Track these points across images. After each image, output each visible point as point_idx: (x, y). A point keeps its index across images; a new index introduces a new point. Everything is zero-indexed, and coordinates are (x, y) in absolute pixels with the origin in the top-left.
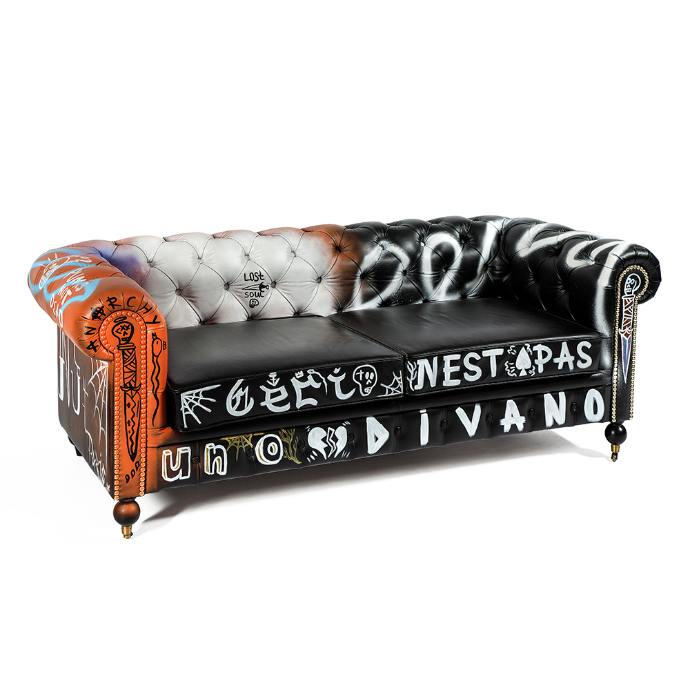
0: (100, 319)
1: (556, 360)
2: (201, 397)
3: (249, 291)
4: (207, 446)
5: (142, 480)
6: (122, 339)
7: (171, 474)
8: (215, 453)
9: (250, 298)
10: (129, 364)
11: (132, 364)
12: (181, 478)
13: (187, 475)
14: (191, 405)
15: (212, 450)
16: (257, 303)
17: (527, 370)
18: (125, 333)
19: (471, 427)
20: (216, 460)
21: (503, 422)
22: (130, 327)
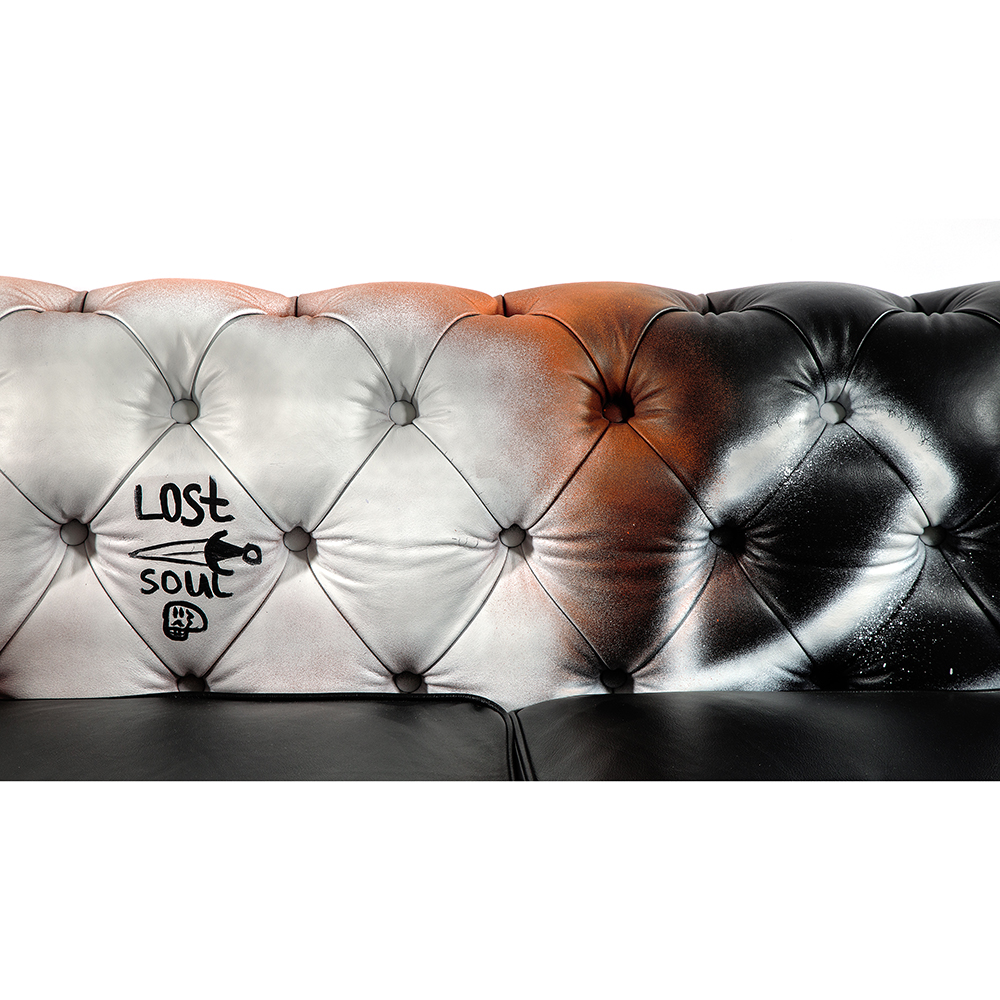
3: (161, 568)
9: (161, 598)
16: (197, 622)
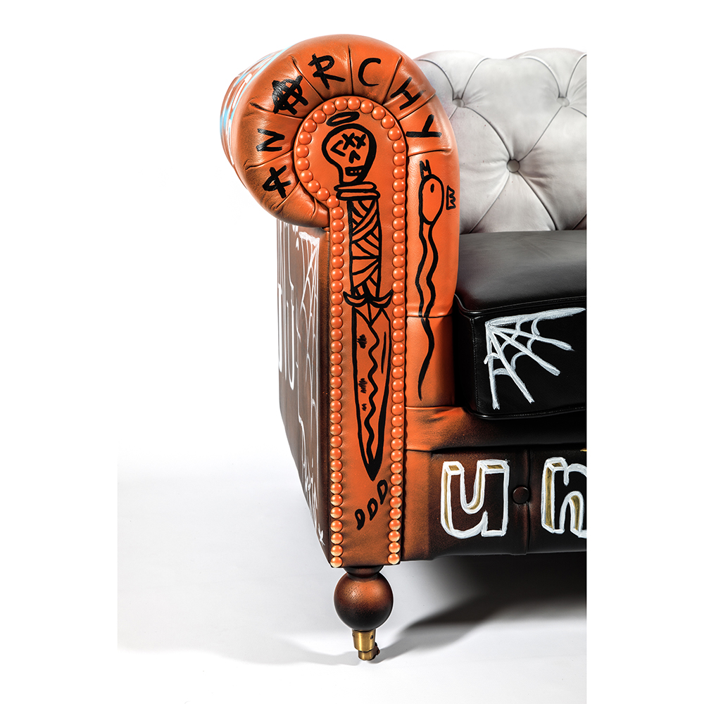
0: (294, 112)
2: (535, 336)
4: (549, 464)
5: (395, 526)
6: (348, 170)
7: (463, 520)
8: (566, 481)
10: (364, 238)
11: (370, 238)
12: (486, 533)
13: (499, 528)
14: (509, 352)
15: (559, 475)
18: (354, 156)
20: (569, 499)
22: (367, 141)
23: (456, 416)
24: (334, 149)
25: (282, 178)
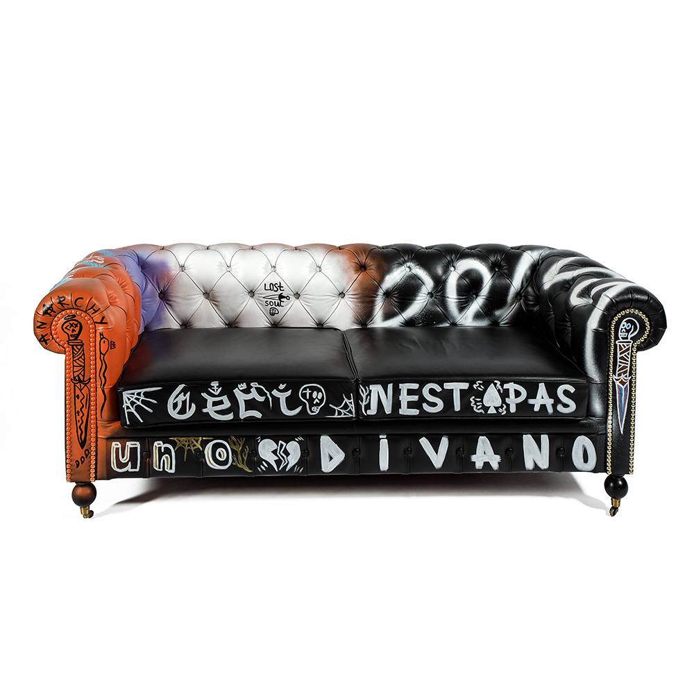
0: (51, 315)
1: (531, 401)
2: (142, 397)
3: (269, 300)
4: (156, 444)
5: (93, 467)
6: (71, 335)
7: (120, 465)
8: (163, 451)
9: (269, 307)
10: (78, 359)
11: (80, 359)
12: (130, 470)
13: (136, 468)
14: (133, 403)
15: (160, 448)
16: (277, 312)
17: (497, 408)
18: (73, 330)
19: (437, 459)
20: (164, 457)
21: (474, 458)
22: (78, 325)
23: (117, 425)
24: (66, 328)
25: (46, 338)
